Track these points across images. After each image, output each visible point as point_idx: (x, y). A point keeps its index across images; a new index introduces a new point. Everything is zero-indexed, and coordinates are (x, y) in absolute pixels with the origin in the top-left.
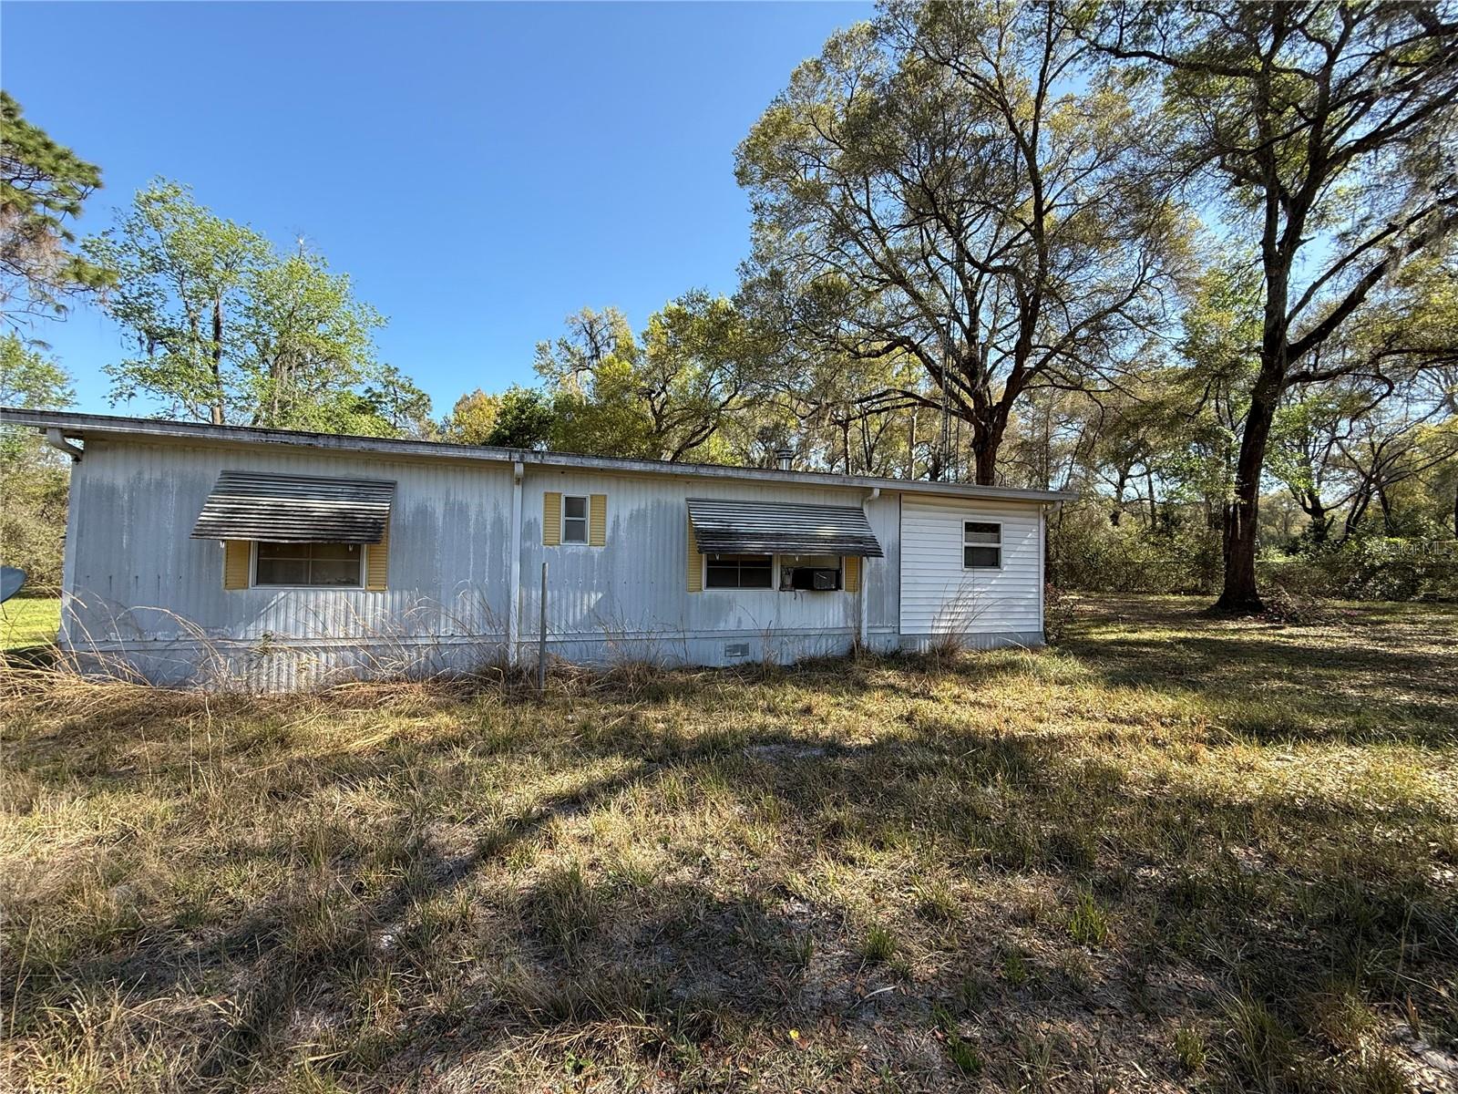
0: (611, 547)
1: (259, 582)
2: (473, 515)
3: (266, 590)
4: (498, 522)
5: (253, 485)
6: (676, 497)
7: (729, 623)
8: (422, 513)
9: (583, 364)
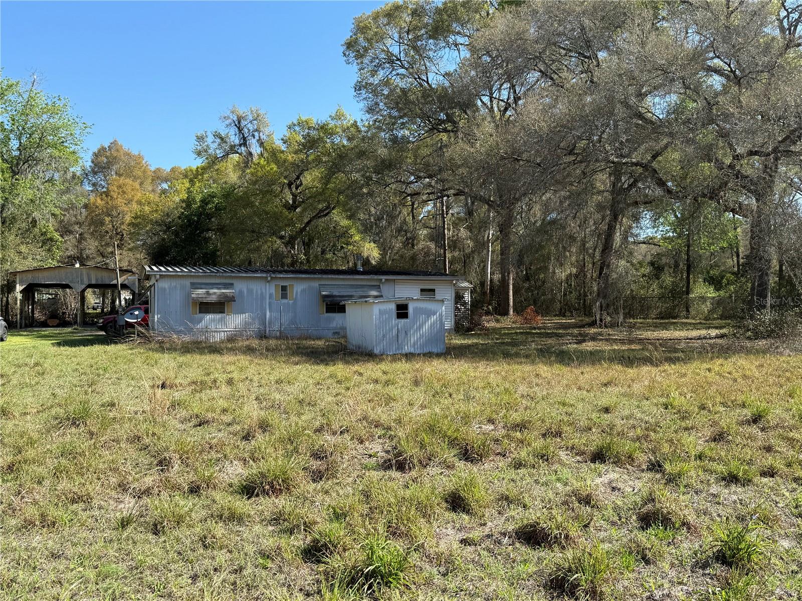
0: (295, 300)
1: (200, 313)
2: (255, 292)
3: (201, 315)
4: (262, 294)
5: (199, 286)
6: (315, 284)
7: (334, 325)
8: (241, 292)
9: (233, 149)
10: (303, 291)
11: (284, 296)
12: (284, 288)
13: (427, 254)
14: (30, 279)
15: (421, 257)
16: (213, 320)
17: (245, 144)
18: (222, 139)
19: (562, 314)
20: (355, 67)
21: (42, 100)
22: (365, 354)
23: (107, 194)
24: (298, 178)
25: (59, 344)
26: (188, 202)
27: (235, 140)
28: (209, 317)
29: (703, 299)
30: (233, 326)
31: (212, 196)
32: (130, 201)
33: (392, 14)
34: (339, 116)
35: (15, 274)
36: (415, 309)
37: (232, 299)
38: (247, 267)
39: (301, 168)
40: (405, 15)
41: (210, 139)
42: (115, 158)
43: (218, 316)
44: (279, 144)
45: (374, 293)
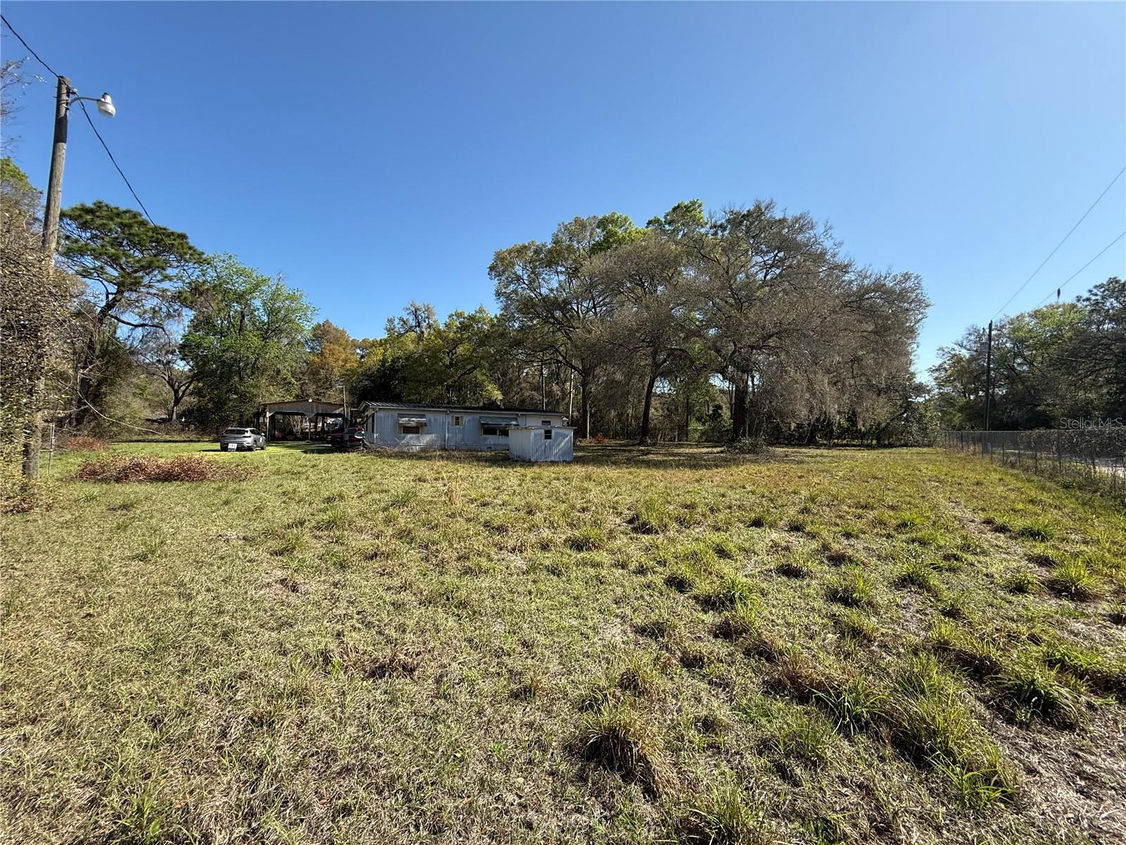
0: (464, 426)
1: (403, 433)
2: (439, 420)
3: (405, 434)
4: (443, 421)
5: (404, 416)
6: (477, 416)
7: (488, 442)
8: (430, 420)
9: (411, 329)
10: (469, 420)
11: (457, 423)
12: (457, 418)
13: (532, 399)
14: (276, 408)
15: (528, 401)
16: (411, 438)
17: (419, 326)
18: (404, 321)
19: (614, 438)
20: (496, 281)
21: (286, 291)
22: (526, 462)
23: (322, 354)
24: (454, 348)
25: (306, 452)
26: (384, 362)
27: (412, 322)
28: (409, 436)
29: (696, 430)
30: (425, 442)
31: (399, 358)
32: (337, 360)
33: (521, 251)
34: (481, 311)
35: (265, 405)
36: (556, 433)
37: (425, 424)
38: (435, 404)
39: (456, 343)
40: (528, 252)
41: (397, 321)
42: (328, 332)
43: (414, 435)
44: (442, 327)
45: (514, 423)
